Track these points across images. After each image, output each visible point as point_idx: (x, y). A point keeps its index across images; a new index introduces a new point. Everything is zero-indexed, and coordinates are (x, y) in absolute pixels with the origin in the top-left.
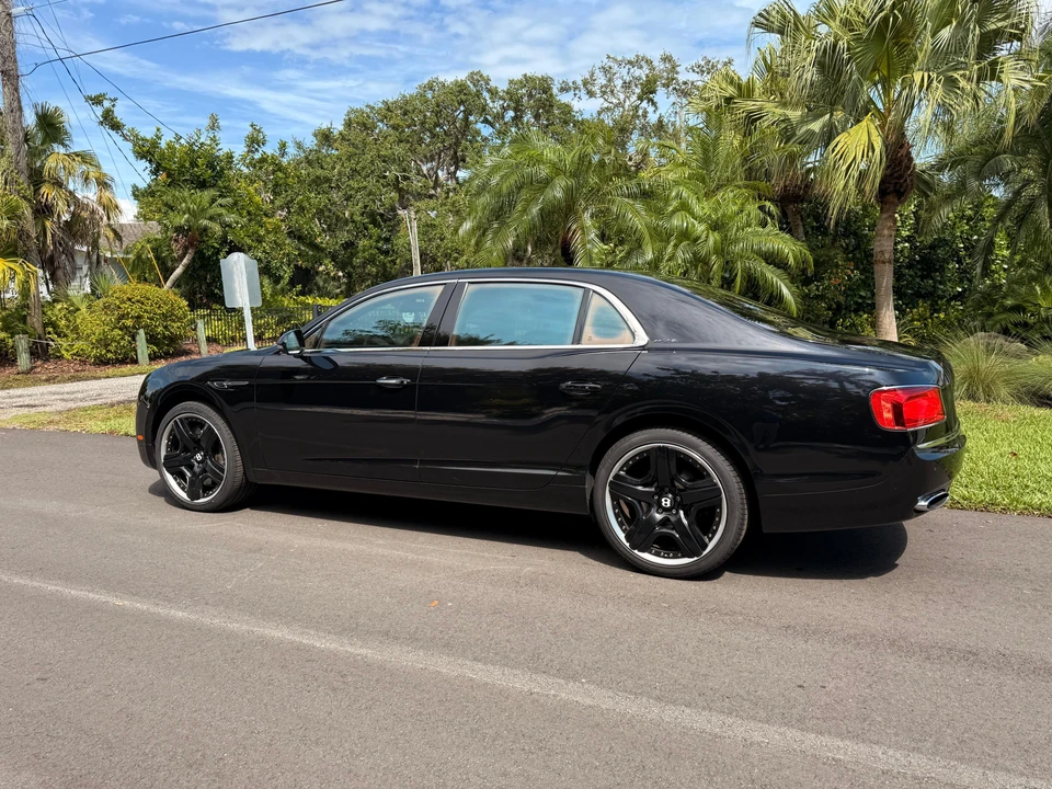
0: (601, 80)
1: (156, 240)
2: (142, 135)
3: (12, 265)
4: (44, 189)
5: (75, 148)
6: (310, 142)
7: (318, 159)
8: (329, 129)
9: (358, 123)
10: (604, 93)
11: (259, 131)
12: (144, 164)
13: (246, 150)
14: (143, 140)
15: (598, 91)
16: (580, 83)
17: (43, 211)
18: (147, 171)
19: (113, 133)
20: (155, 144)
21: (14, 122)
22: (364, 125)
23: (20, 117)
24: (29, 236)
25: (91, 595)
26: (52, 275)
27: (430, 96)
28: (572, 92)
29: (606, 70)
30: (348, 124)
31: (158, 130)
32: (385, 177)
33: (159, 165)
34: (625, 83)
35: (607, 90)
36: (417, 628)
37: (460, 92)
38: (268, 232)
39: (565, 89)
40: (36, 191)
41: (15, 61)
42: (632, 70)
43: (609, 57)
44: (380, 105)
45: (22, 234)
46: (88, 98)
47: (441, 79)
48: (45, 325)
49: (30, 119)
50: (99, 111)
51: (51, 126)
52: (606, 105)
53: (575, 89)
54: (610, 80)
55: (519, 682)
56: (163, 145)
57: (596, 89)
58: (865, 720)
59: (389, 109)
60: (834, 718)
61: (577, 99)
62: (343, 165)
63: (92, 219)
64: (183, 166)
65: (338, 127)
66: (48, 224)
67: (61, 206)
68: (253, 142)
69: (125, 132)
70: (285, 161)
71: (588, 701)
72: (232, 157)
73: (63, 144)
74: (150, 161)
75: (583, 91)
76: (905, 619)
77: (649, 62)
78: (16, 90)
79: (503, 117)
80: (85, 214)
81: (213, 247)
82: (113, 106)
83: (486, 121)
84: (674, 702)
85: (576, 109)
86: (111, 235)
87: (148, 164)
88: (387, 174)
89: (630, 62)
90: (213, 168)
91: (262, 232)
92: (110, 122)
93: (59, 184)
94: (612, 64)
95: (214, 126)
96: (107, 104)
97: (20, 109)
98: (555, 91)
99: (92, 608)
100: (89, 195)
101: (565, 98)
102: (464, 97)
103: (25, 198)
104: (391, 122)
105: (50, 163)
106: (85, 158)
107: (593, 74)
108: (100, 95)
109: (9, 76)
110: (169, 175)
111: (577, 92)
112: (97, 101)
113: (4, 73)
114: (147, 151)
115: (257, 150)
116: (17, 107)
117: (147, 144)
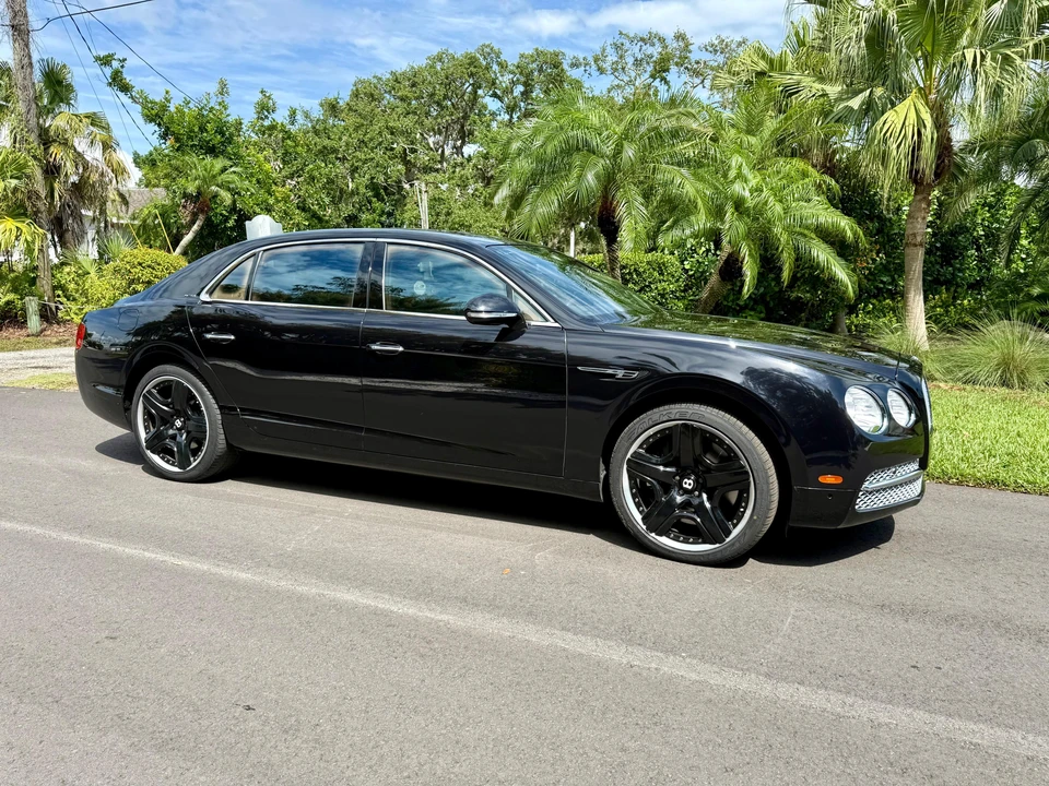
0: (612, 58)
1: (163, 206)
2: (150, 98)
3: (19, 225)
4: (52, 150)
5: (82, 111)
6: (317, 113)
7: (325, 129)
8: (336, 99)
9: (365, 94)
10: (615, 70)
11: (269, 98)
12: (153, 127)
13: (256, 116)
14: (151, 102)
15: (609, 68)
16: (590, 59)
17: (52, 171)
18: (156, 135)
19: (121, 95)
20: (164, 108)
21: (25, 79)
22: (372, 95)
23: (30, 73)
24: (39, 197)
25: (147, 554)
26: (60, 237)
27: (439, 68)
28: (583, 68)
29: (618, 47)
30: (356, 95)
31: (167, 92)
32: (392, 149)
33: (167, 129)
34: (636, 60)
35: (618, 68)
36: (495, 595)
37: (470, 64)
38: (278, 201)
39: (575, 65)
40: (46, 150)
41: (26, 16)
42: (644, 48)
43: (621, 33)
44: (388, 76)
45: (32, 195)
46: (97, 59)
47: (451, 51)
48: (55, 288)
50: (108, 71)
51: (58, 84)
52: (616, 82)
53: (586, 65)
54: (621, 57)
55: (617, 654)
56: (172, 109)
57: (607, 65)
58: (993, 703)
59: (396, 81)
60: (960, 700)
61: (587, 75)
62: (350, 136)
63: (102, 181)
64: (192, 131)
65: (345, 98)
66: (56, 185)
67: (69, 167)
68: (263, 108)
69: (133, 94)
70: (293, 129)
71: (694, 676)
72: (241, 124)
73: (69, 104)
74: (159, 125)
75: (594, 67)
76: (1003, 601)
77: (662, 40)
78: (27, 45)
79: (512, 92)
80: (94, 177)
81: (221, 214)
82: (122, 67)
83: (495, 95)
84: (785, 679)
85: (586, 85)
86: (118, 200)
87: (157, 128)
88: (395, 146)
89: (642, 40)
90: (222, 133)
91: (271, 201)
92: (119, 83)
93: (65, 144)
94: (624, 41)
96: (115, 64)
97: (30, 65)
98: (565, 66)
99: (150, 567)
100: (94, 155)
101: (575, 74)
102: (473, 70)
103: (35, 157)
104: (400, 94)
105: (60, 121)
106: (94, 119)
107: (604, 50)
108: (109, 56)
109: (20, 31)
110: (177, 140)
111: (587, 68)
112: (105, 61)
113: (15, 28)
114: (156, 115)
115: (266, 117)
116: (27, 64)
117: (156, 108)
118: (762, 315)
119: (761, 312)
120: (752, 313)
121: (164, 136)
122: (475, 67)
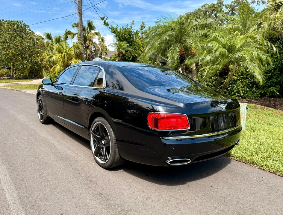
2: (113, 27)
3: (76, 60)
4: (88, 42)
5: (96, 31)
11: (144, 24)
12: (114, 34)
13: (140, 29)
17: (87, 47)
18: (114, 37)
20: (116, 29)
23: (82, 24)
28: (256, 3)
31: (117, 25)
37: (213, 7)
39: (253, 2)
40: (85, 43)
41: (82, 10)
46: (101, 18)
47: (208, 3)
49: (85, 25)
50: (103, 21)
51: (91, 26)
56: (118, 29)
59: (191, 15)
61: (258, 5)
63: (98, 49)
64: (122, 35)
66: (88, 50)
67: (91, 46)
68: (142, 27)
69: (110, 26)
73: (94, 30)
78: (81, 17)
79: (229, 13)
80: (97, 48)
81: (128, 57)
82: (107, 20)
85: (256, 8)
86: (105, 53)
90: (130, 35)
91: (140, 52)
93: (91, 41)
95: (133, 23)
96: (105, 19)
102: (214, 8)
103: (82, 44)
105: (90, 35)
106: (97, 34)
108: (104, 17)
109: (80, 14)
110: (119, 37)
112: (103, 19)
113: (79, 13)
114: (114, 31)
115: (143, 29)
116: (81, 22)
117: (115, 29)
121: (116, 36)
122: (215, 7)
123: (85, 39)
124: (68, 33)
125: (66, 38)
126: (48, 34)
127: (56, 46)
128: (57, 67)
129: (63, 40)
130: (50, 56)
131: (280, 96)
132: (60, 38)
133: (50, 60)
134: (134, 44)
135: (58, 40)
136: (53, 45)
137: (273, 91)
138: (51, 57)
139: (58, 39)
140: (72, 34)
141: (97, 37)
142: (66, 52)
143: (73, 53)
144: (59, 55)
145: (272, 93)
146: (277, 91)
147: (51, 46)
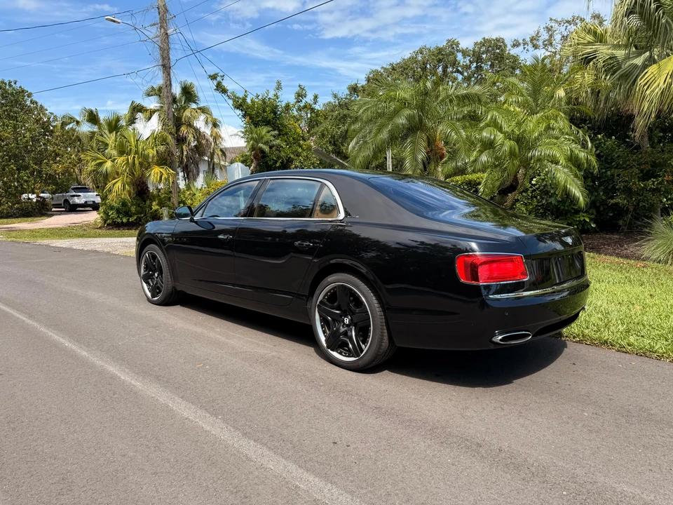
0: (545, 36)
1: (246, 155)
2: (237, 95)
3: (161, 170)
4: (183, 128)
5: (201, 105)
6: (344, 93)
8: (356, 84)
9: (373, 79)
10: (545, 45)
11: (303, 89)
12: (238, 112)
13: (295, 101)
14: (238, 98)
15: (542, 44)
16: (528, 40)
17: (181, 140)
18: (240, 116)
19: (222, 95)
20: (244, 100)
21: (168, 92)
23: (171, 89)
24: (174, 155)
26: (188, 175)
27: (419, 58)
28: (521, 48)
29: (549, 29)
30: (368, 80)
31: (246, 92)
33: (246, 112)
34: (563, 37)
35: (549, 43)
37: (439, 53)
38: (304, 150)
39: (516, 45)
40: (178, 130)
41: (169, 59)
42: (569, 27)
43: (551, 19)
44: (389, 66)
45: (170, 153)
46: (210, 76)
47: (428, 46)
48: (179, 203)
49: (177, 90)
50: (215, 82)
51: (188, 93)
52: (547, 54)
53: (524, 44)
54: (551, 36)
56: (249, 101)
57: (540, 43)
59: (393, 69)
61: (525, 51)
63: (207, 144)
64: (258, 112)
65: (363, 82)
66: (184, 147)
67: (191, 138)
68: (299, 96)
69: (229, 94)
70: (317, 107)
72: (289, 106)
73: (195, 103)
74: (242, 110)
75: (530, 45)
77: (582, 20)
78: (169, 74)
79: (470, 67)
80: (204, 142)
81: (273, 159)
82: (223, 79)
83: (458, 71)
85: (522, 58)
86: (220, 153)
87: (240, 112)
89: (568, 22)
90: (275, 113)
91: (300, 150)
92: (221, 89)
93: (190, 125)
94: (553, 25)
95: (279, 87)
96: (219, 79)
97: (171, 84)
98: (508, 47)
100: (207, 130)
101: (514, 52)
102: (441, 57)
103: (171, 133)
105: (187, 113)
106: (203, 110)
107: (538, 33)
108: (216, 74)
109: (166, 68)
110: (250, 118)
111: (526, 46)
112: (213, 77)
113: (164, 66)
114: (240, 104)
115: (301, 101)
116: (169, 84)
117: (240, 101)
118: (593, 216)
119: (592, 214)
120: (585, 215)
121: (244, 116)
122: (442, 55)
123: (178, 122)
124: (136, 109)
125: (132, 121)
126: (91, 111)
127: (111, 139)
128: (117, 185)
129: (124, 124)
130: (98, 161)
131: (598, 230)
132: (118, 120)
133: (100, 170)
134: (284, 132)
135: (114, 126)
136: (105, 136)
137: (584, 220)
138: (100, 164)
139: (114, 122)
140: (147, 110)
141: (202, 117)
142: (136, 153)
143: (152, 153)
144: (122, 158)
145: (583, 225)
146: (591, 219)
147: (100, 138)
